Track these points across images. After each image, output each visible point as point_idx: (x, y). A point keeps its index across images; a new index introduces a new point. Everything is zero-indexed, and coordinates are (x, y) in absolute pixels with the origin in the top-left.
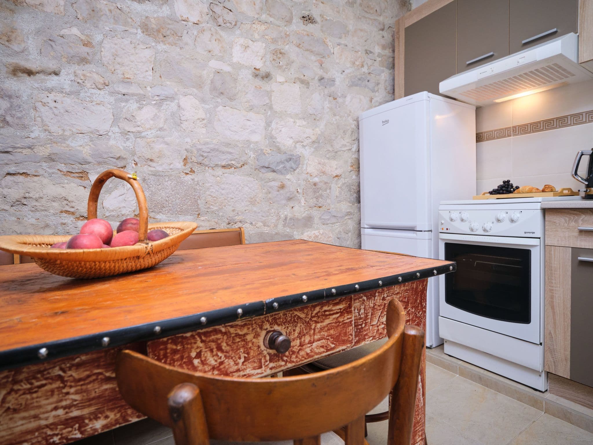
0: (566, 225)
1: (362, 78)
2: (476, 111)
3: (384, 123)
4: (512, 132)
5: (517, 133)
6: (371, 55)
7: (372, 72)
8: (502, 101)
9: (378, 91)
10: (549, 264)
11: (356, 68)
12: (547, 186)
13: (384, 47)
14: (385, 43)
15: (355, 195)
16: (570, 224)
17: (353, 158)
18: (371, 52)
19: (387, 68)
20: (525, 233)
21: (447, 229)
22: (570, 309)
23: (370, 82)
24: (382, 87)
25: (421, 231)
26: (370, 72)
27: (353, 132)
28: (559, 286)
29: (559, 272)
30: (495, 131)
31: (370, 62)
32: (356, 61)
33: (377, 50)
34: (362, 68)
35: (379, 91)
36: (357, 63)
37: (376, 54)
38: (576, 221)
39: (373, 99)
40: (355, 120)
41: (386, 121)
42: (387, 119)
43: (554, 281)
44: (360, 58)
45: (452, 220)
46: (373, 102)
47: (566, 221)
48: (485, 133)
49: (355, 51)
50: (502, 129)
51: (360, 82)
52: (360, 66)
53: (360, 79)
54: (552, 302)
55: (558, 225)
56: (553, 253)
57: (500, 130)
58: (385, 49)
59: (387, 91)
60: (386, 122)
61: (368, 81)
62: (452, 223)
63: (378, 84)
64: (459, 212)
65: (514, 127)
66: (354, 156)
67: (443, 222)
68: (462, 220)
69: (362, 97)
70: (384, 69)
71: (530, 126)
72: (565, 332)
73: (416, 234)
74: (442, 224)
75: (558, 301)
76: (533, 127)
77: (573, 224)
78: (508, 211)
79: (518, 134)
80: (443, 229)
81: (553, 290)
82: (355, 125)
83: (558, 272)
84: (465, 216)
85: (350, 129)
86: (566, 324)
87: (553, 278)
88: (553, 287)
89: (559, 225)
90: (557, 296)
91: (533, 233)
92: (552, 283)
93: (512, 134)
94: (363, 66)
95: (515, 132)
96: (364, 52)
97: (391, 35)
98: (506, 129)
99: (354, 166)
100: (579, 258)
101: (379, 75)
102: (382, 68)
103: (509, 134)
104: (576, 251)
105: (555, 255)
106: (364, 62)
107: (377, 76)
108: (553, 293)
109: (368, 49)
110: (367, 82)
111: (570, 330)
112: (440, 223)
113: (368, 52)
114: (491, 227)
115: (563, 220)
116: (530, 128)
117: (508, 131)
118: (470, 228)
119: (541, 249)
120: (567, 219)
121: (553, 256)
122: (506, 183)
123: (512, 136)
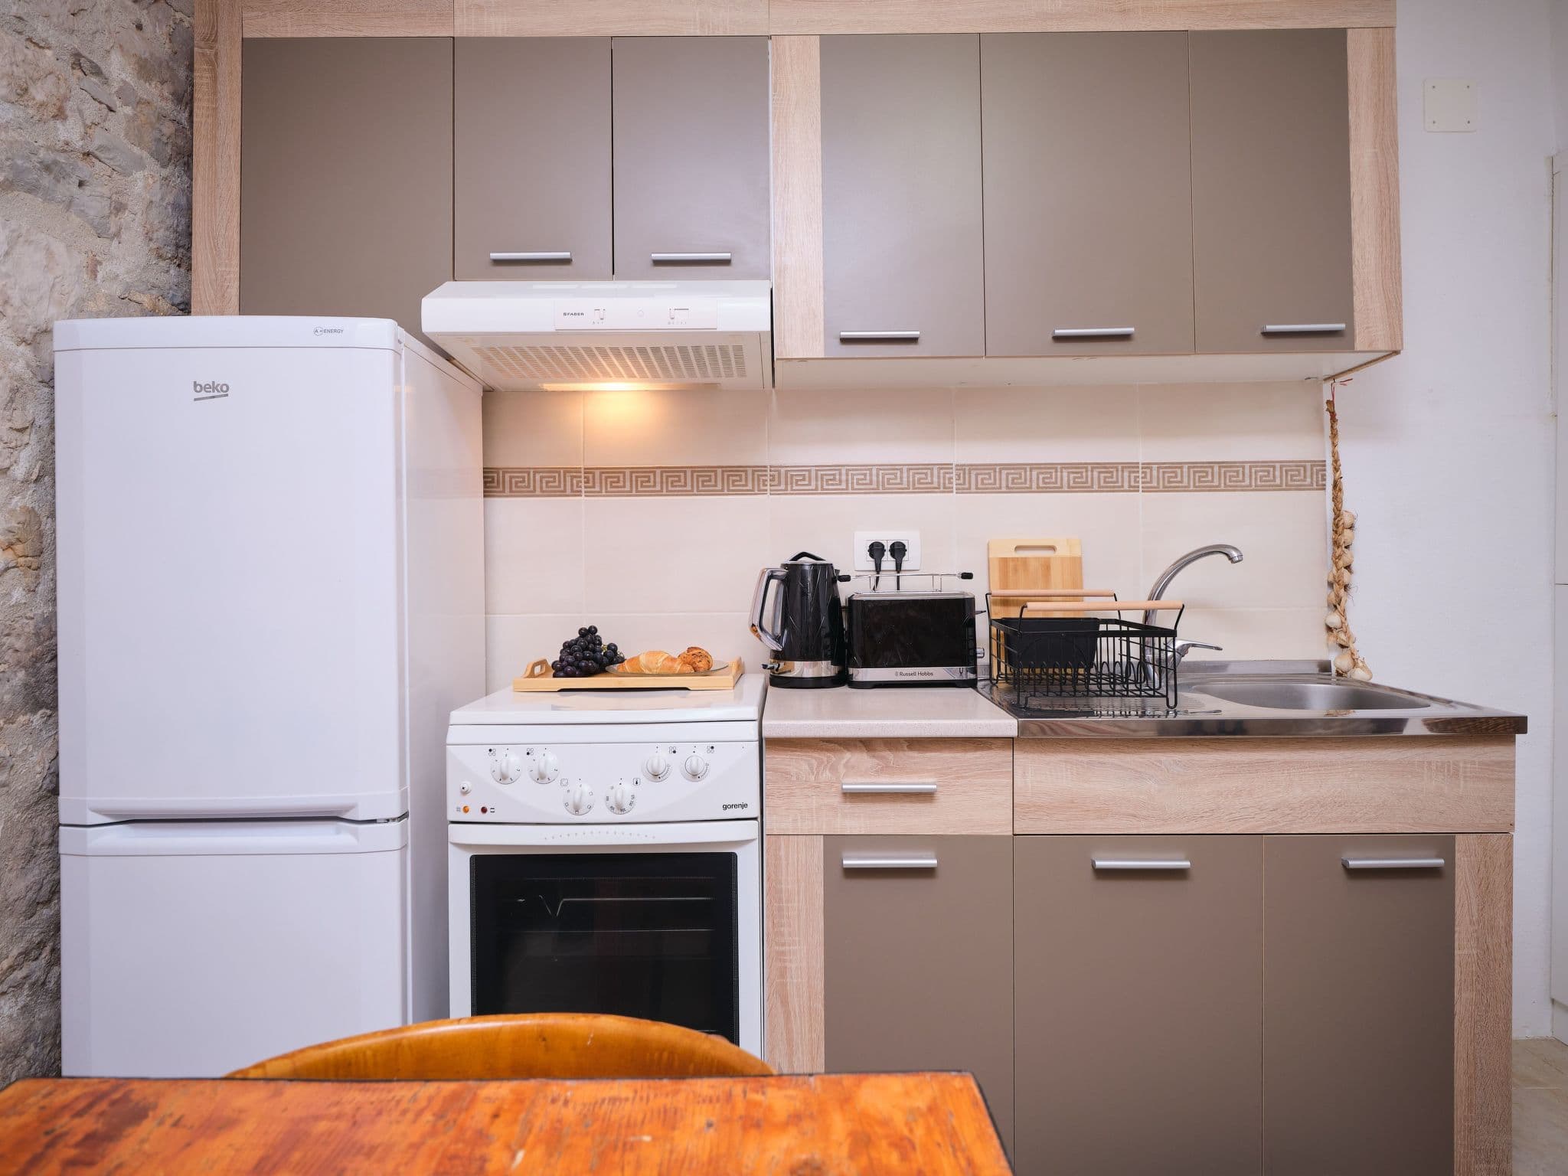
0: (812, 778)
1: (56, 162)
2: (484, 398)
3: (203, 394)
4: (583, 485)
5: (598, 489)
6: (94, 79)
7: (97, 153)
8: (561, 389)
9: (117, 234)
10: (774, 884)
11: (31, 112)
12: (695, 652)
13: (145, 69)
14: (147, 55)
15: (21, 674)
16: (820, 777)
17: (12, 512)
18: (97, 72)
19: (156, 155)
20: (725, 807)
21: (484, 810)
22: (821, 997)
23: (87, 190)
24: (133, 223)
25: (374, 821)
26: (91, 148)
27: (15, 391)
28: (797, 939)
29: (799, 902)
30: (535, 471)
31: (91, 110)
32: (34, 81)
33: (119, 69)
34: (59, 124)
35: (124, 236)
36: (39, 94)
37: (116, 86)
38: (833, 769)
39: (100, 263)
40: (24, 341)
41: (213, 387)
42: (219, 381)
43: (786, 930)
44: (51, 79)
45: (503, 778)
46: (100, 276)
47: (811, 769)
48: (506, 471)
49: (30, 40)
50: (556, 471)
51: (46, 180)
52: (53, 111)
53: (47, 168)
54: (784, 985)
55: (794, 779)
56: (782, 853)
57: (549, 470)
58: (148, 79)
59: (153, 245)
60: (217, 391)
61: (81, 184)
62: (505, 789)
63: (119, 208)
64: (524, 749)
65: (589, 471)
66: (17, 502)
67: (467, 785)
68: (541, 778)
69: (59, 248)
70: (145, 154)
71: (631, 478)
72: (813, 1059)
73: (355, 834)
74: (465, 792)
75: (795, 981)
76: (636, 481)
77: (826, 775)
78: (679, 747)
79: (599, 494)
80: (466, 810)
81: (783, 953)
82: (28, 366)
83: (796, 904)
84: (549, 760)
85: (6, 380)
86: (814, 1035)
87: (785, 921)
88: (783, 945)
89: (798, 779)
90: (793, 966)
91: (744, 806)
92: (782, 934)
93: (583, 490)
94: (60, 115)
95: (591, 484)
96: (68, 58)
97: (165, 30)
98: (567, 471)
99: (19, 547)
100: (845, 862)
101: (125, 173)
102: (136, 150)
103: (575, 488)
104: (835, 844)
105: (787, 859)
106: (66, 98)
107: (115, 174)
108: (785, 961)
109: (85, 53)
110: (75, 188)
111: (823, 1049)
112: (459, 790)
113: (86, 65)
114: (633, 796)
115: (805, 767)
116: (631, 481)
117: (572, 478)
118: (567, 805)
119: (755, 846)
120: (814, 763)
121: (784, 862)
122: (589, 635)
123: (583, 494)
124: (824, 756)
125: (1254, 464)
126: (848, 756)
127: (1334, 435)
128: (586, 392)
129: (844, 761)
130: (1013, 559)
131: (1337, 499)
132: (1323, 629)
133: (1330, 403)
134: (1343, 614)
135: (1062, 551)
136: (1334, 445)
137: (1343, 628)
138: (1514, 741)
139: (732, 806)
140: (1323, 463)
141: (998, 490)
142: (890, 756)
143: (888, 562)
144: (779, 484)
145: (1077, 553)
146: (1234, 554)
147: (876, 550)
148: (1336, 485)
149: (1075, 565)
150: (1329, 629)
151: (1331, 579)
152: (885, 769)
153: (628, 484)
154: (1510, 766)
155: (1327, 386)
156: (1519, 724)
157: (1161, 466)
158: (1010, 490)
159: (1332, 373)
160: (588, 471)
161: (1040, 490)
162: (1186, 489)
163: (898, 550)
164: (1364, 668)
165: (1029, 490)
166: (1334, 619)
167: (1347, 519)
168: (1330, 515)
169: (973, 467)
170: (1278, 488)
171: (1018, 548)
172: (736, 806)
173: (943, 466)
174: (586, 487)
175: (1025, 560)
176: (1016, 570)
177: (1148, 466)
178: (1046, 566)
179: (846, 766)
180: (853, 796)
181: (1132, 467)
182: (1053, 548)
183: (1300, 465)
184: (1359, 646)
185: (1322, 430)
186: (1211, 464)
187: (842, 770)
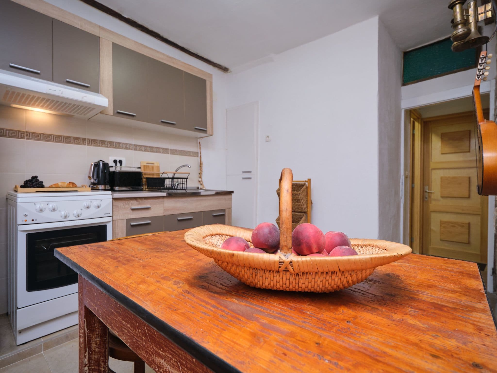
0: (124, 207)
5: (31, 138)
8: (17, 107)
10: (114, 231)
20: (105, 214)
21: (33, 220)
29: (120, 234)
30: (7, 130)
38: (128, 205)
45: (40, 211)
50: (16, 131)
56: (116, 224)
57: (12, 130)
62: (43, 214)
64: (46, 203)
67: (27, 214)
68: (53, 210)
71: (43, 136)
74: (26, 216)
76: (45, 137)
77: (127, 206)
78: (92, 201)
80: (26, 221)
84: (55, 205)
89: (120, 207)
93: (25, 137)
95: (28, 136)
98: (19, 131)
100: (132, 224)
103: (22, 137)
104: (128, 221)
112: (23, 215)
114: (81, 213)
115: (122, 204)
116: (43, 137)
117: (21, 134)
118: (61, 216)
119: (111, 223)
120: (124, 203)
121: (117, 226)
122: (35, 178)
123: (25, 139)
124: (126, 202)
125: (188, 151)
126: (132, 202)
127: (200, 148)
128: (26, 110)
129: (131, 202)
130: (147, 166)
131: (200, 159)
132: (198, 181)
133: (200, 142)
134: (202, 179)
135: (156, 165)
136: (200, 150)
137: (202, 181)
138: (231, 195)
139: (106, 214)
140: (198, 153)
141: (142, 151)
142: (140, 201)
143: (118, 164)
144: (90, 143)
145: (158, 165)
146: (189, 166)
147: (115, 161)
148: (200, 157)
149: (158, 167)
150: (199, 181)
151: (199, 173)
152: (140, 204)
153: (42, 138)
154: (231, 198)
155: (199, 139)
156: (232, 192)
157: (173, 150)
158: (145, 151)
159: (200, 137)
160: (27, 132)
161: (151, 152)
162: (177, 155)
163: (121, 162)
164: (205, 188)
165: (149, 151)
166: (200, 179)
167: (202, 163)
168: (199, 161)
169: (137, 145)
170: (191, 156)
171: (147, 163)
172: (107, 214)
173: (130, 144)
174: (26, 137)
175: (149, 166)
176: (147, 168)
177: (171, 149)
178: (153, 167)
179: (131, 204)
180: (133, 210)
181: (168, 149)
182: (153, 164)
183: (195, 152)
184: (204, 184)
185: (198, 146)
186: (181, 151)
187: (130, 205)
